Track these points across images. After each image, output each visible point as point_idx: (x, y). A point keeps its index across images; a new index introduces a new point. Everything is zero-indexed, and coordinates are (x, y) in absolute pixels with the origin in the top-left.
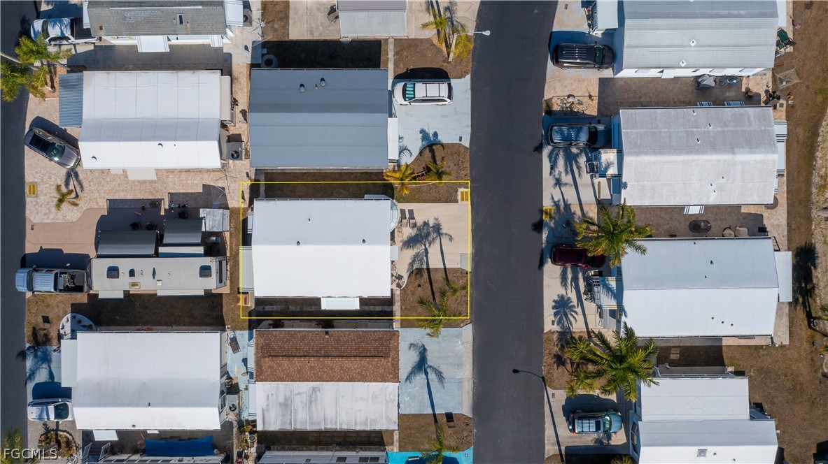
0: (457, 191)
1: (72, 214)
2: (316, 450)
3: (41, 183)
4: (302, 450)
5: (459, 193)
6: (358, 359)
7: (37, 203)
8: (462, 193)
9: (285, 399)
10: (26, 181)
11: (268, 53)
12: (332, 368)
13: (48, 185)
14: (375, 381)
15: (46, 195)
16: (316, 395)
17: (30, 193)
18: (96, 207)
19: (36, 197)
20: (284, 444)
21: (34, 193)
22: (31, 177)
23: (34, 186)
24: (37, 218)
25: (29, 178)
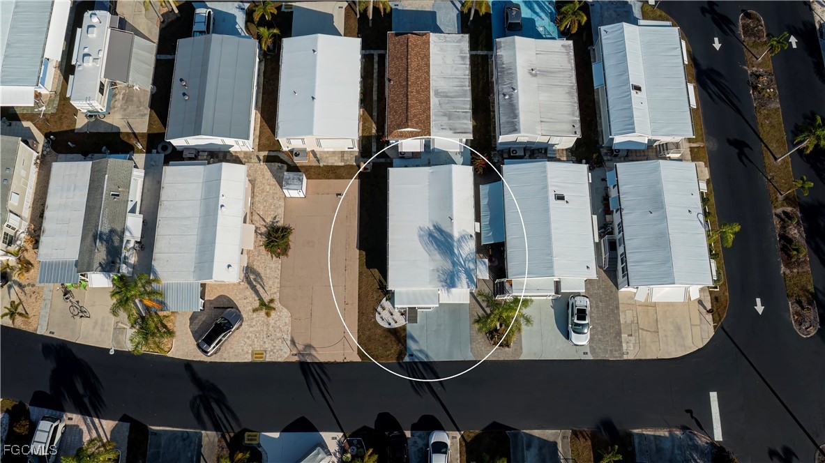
0: (284, 12)
1: (284, 316)
2: (494, 112)
3: (253, 346)
4: (495, 122)
5: (286, 10)
6: (409, 57)
7: (272, 350)
8: (285, 8)
9: (445, 116)
10: (250, 361)
11: (156, 148)
12: (418, 78)
13: (256, 340)
14: (429, 49)
15: (265, 342)
16: (441, 92)
17: (262, 358)
18: (278, 294)
19: (266, 351)
20: (490, 136)
21: (262, 354)
22: (246, 356)
23: (256, 354)
24: (286, 351)
25: (248, 358)
